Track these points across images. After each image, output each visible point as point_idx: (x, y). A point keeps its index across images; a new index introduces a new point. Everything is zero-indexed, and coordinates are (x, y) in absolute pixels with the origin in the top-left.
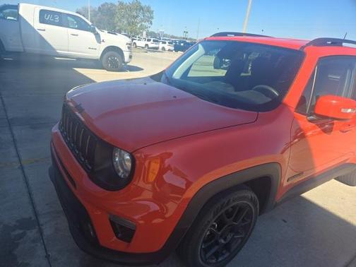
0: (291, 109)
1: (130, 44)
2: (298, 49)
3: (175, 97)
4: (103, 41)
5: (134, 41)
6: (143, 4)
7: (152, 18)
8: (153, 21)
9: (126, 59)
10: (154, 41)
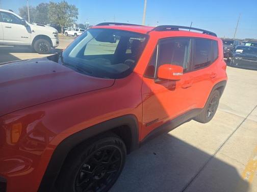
0: (140, 75)
1: (56, 33)
2: (146, 33)
3: (54, 71)
4: (33, 31)
5: (66, 31)
6: (69, 4)
7: (78, 14)
8: (78, 16)
9: (54, 44)
10: (81, 30)
